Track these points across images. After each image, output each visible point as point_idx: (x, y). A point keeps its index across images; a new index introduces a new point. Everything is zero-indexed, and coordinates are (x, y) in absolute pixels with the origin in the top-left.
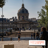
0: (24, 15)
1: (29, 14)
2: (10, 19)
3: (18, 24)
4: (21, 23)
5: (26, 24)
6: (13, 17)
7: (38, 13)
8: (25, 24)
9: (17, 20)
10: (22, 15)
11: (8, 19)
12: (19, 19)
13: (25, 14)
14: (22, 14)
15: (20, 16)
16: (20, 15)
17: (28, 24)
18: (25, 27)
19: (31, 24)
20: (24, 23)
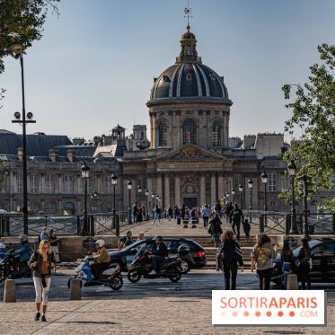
0: (196, 115)
1: (230, 104)
2: (100, 141)
3: (155, 175)
4: (172, 167)
5: (208, 174)
6: (119, 130)
7: (287, 97)
8: (199, 174)
9: (144, 146)
10: (178, 113)
11: (82, 141)
12: (161, 141)
13: (205, 107)
14: (184, 108)
15: (166, 116)
16: (170, 113)
17: (225, 174)
18: (203, 196)
19: (245, 175)
20: (197, 167)
